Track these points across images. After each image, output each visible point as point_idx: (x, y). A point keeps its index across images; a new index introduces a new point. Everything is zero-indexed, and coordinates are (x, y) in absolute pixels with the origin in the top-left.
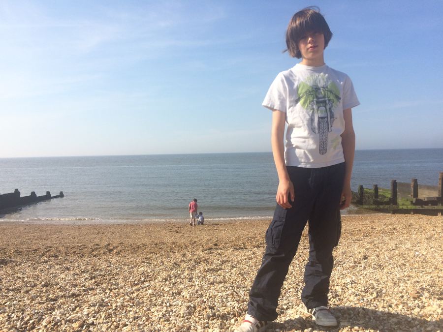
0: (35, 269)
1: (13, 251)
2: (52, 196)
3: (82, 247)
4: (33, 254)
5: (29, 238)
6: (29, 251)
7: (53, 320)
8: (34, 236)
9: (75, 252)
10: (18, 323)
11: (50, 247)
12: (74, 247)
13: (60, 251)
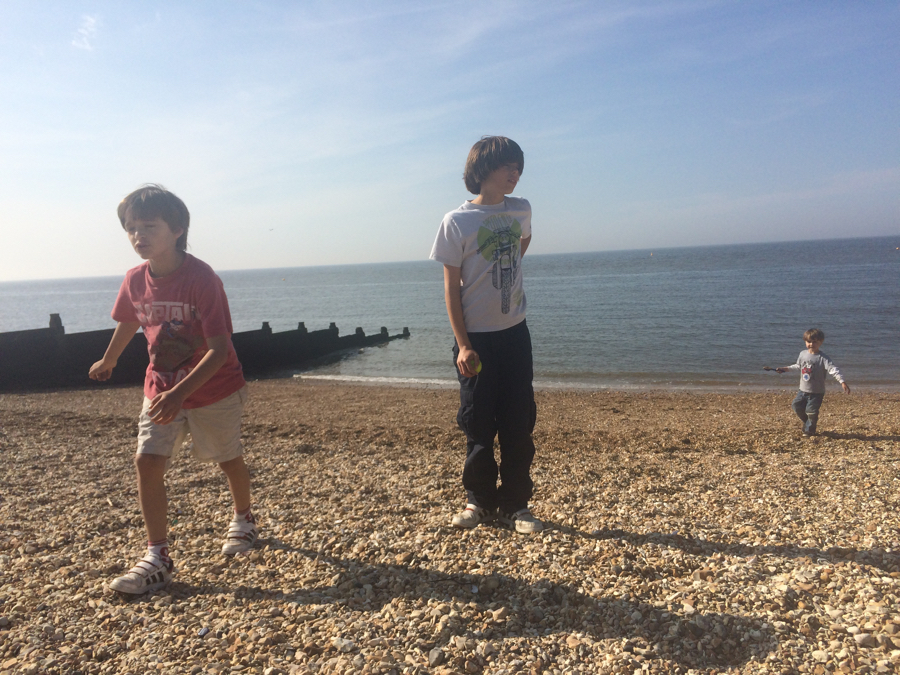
0: (354, 464)
1: (324, 432)
2: (390, 335)
3: (434, 431)
4: (355, 440)
5: (352, 409)
6: (350, 433)
7: (368, 546)
8: (360, 407)
9: (422, 439)
10: (320, 546)
11: (383, 428)
12: (420, 431)
13: (397, 436)
